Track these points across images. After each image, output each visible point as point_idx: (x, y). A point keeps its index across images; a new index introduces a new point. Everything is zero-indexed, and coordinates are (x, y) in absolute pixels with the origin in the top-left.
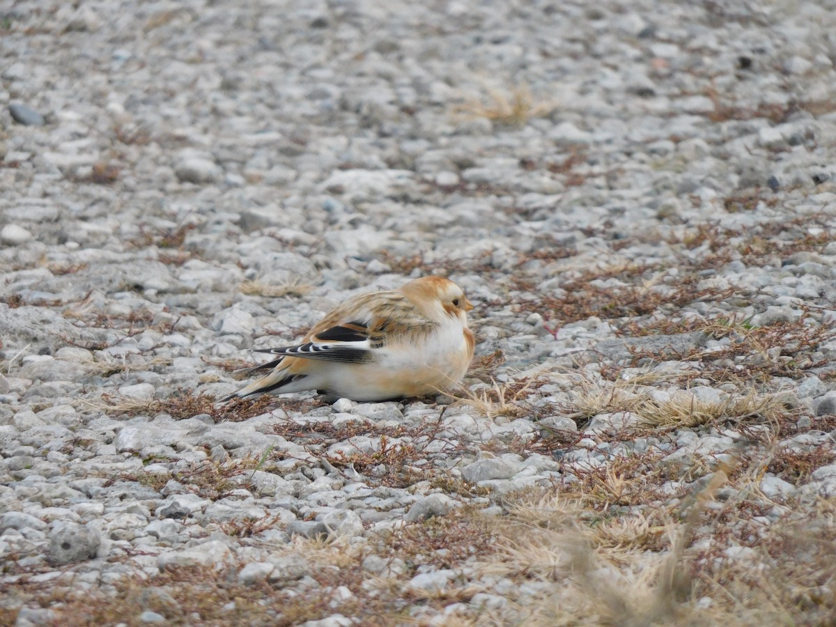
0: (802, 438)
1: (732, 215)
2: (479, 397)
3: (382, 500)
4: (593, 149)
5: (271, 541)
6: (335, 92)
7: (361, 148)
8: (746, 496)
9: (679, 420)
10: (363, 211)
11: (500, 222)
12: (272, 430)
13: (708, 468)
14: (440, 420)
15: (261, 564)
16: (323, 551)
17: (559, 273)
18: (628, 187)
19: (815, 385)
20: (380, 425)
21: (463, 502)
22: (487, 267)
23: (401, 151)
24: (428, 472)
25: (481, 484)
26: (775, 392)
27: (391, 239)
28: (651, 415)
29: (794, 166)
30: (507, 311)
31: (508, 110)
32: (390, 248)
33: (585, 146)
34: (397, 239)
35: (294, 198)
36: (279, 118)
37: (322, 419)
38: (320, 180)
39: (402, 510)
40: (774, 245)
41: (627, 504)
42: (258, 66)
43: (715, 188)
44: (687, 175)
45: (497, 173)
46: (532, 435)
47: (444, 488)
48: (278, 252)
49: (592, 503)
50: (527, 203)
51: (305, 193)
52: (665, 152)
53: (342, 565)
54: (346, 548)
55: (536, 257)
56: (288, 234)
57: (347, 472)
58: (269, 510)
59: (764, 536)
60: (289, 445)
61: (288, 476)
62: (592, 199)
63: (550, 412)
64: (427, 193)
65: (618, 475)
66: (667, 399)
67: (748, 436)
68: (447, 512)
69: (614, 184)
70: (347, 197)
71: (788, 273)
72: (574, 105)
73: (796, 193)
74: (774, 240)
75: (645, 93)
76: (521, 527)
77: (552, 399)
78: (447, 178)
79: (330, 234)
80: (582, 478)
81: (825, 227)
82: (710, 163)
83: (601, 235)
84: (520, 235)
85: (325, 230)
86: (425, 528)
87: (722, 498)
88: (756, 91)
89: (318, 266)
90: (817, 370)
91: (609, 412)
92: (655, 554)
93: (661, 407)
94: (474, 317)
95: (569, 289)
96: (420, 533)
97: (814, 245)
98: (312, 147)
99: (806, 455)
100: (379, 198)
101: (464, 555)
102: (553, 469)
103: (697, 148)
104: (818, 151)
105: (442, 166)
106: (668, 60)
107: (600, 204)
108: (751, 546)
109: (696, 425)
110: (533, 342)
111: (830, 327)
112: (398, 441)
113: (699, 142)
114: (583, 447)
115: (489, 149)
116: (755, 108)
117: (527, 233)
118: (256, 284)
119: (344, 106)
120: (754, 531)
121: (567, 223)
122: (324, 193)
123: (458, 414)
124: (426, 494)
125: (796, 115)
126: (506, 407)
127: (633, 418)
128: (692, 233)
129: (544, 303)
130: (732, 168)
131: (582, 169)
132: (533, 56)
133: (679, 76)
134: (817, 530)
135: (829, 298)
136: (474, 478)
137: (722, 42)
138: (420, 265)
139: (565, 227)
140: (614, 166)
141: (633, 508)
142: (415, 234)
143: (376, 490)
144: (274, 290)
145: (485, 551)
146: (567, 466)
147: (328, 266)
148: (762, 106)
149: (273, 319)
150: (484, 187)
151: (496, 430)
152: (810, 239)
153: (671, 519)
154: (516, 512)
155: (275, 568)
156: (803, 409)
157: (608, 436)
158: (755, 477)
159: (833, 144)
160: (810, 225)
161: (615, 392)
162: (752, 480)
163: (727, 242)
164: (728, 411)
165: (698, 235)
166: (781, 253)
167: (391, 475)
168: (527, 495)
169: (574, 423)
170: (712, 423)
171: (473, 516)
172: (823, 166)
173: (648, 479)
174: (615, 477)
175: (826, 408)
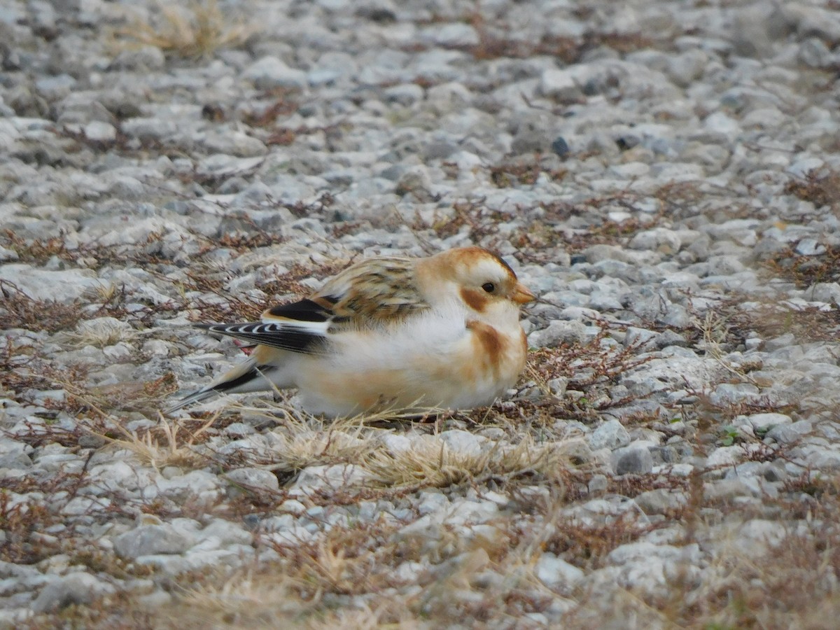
0: (596, 505)
1: (503, 191)
2: (140, 439)
4: (307, 93)
8: (514, 584)
9: (423, 477)
11: (175, 194)
13: (462, 544)
14: (85, 469)
17: (256, 267)
18: (357, 148)
19: (615, 432)
21: (115, 586)
22: (154, 257)
23: (35, 91)
24: (66, 542)
25: (141, 560)
26: (558, 440)
27: (18, 214)
28: (383, 469)
29: (590, 124)
30: (182, 319)
31: (188, 37)
32: (17, 227)
33: (296, 89)
34: (30, 215)
39: (28, 595)
40: (561, 233)
41: (347, 592)
43: (478, 152)
44: (440, 133)
45: (171, 125)
46: (215, 494)
47: (89, 564)
49: (298, 590)
50: (211, 168)
52: (409, 101)
55: (224, 245)
62: (305, 164)
63: (241, 462)
64: (70, 150)
65: (335, 552)
66: (406, 446)
67: (520, 502)
68: (92, 599)
69: (335, 143)
71: (580, 274)
72: (282, 31)
73: (592, 162)
74: (561, 227)
75: (381, 17)
77: (243, 444)
78: (99, 130)
80: (284, 555)
81: (633, 211)
82: (472, 117)
83: (317, 215)
84: (202, 212)
86: (61, 621)
87: (481, 586)
88: (538, 18)
90: (618, 412)
91: (324, 463)
93: (398, 459)
94: (135, 327)
95: (270, 290)
97: (616, 235)
99: (600, 528)
102: (243, 542)
103: (454, 94)
104: (625, 104)
105: (93, 115)
107: (315, 172)
109: (446, 485)
110: (218, 363)
111: (637, 351)
112: (25, 498)
113: (456, 87)
114: (286, 512)
115: (159, 91)
116: (537, 41)
117: (211, 209)
121: (269, 196)
123: (109, 462)
124: (63, 574)
125: (594, 52)
126: (178, 453)
127: (358, 473)
128: (446, 215)
129: (233, 309)
130: (503, 125)
131: (292, 122)
135: (637, 310)
136: (131, 552)
138: (60, 251)
139: (265, 203)
140: (336, 119)
141: (356, 597)
142: (52, 209)
146: (264, 538)
148: (547, 38)
150: (152, 144)
151: (164, 485)
152: (611, 226)
153: (410, 614)
154: (191, 600)
156: (598, 466)
157: (322, 498)
158: (527, 556)
159: (645, 95)
160: (612, 207)
161: (333, 436)
162: (524, 562)
163: (495, 229)
164: (491, 465)
165: (454, 218)
166: (571, 246)
167: (14, 546)
168: (206, 578)
169: (274, 477)
170: (469, 482)
171: (128, 604)
172: (632, 125)
173: (377, 558)
174: (331, 553)
175: (629, 464)
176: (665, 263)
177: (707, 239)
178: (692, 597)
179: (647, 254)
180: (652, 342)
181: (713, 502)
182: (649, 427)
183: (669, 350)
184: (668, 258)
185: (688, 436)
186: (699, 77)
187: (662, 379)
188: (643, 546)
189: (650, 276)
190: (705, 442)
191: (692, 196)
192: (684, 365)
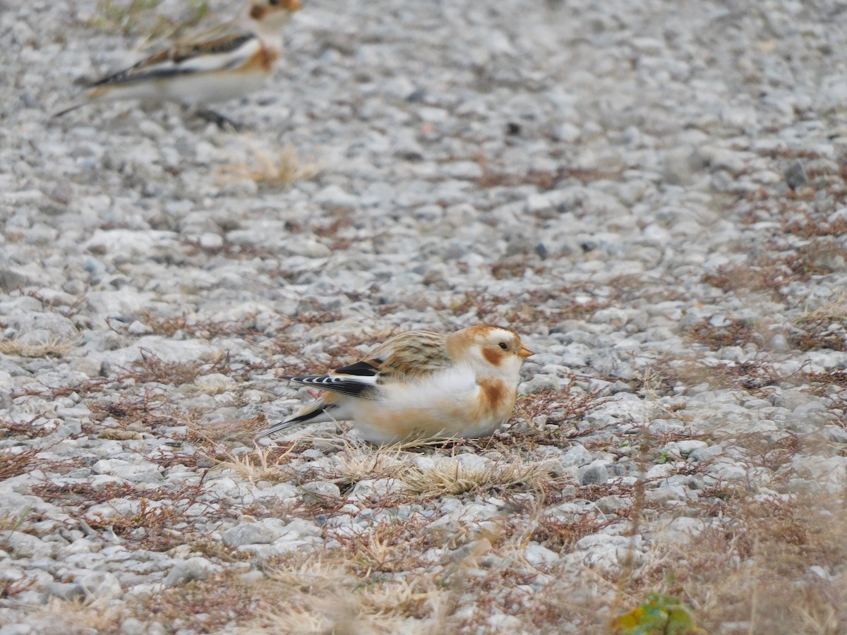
0: (567, 506)
1: (500, 282)
2: (241, 461)
3: (141, 564)
4: (359, 212)
5: (28, 603)
6: (99, 151)
7: (124, 208)
8: (509, 564)
9: (444, 487)
10: (125, 272)
11: (265, 285)
12: (30, 491)
13: (472, 535)
14: (201, 483)
15: (18, 625)
16: (81, 613)
17: (323, 337)
18: (395, 251)
19: (581, 454)
20: (139, 487)
21: (223, 567)
22: (250, 330)
23: (165, 212)
24: (188, 536)
25: (242, 548)
26: (540, 460)
27: (153, 300)
28: (415, 482)
29: (562, 234)
30: (270, 375)
31: (274, 172)
32: (152, 309)
33: (351, 209)
34: (161, 301)
35: (56, 257)
36: (41, 176)
37: (81, 481)
38: (83, 239)
39: (161, 573)
40: (542, 312)
41: (389, 571)
42: (20, 123)
43: (482, 254)
44: (455, 241)
45: (262, 236)
46: (295, 500)
47: (204, 552)
48: (38, 311)
49: (354, 569)
50: (291, 266)
51: (66, 253)
52: (432, 218)
53: (101, 627)
54: (104, 611)
55: (300, 321)
56: (49, 294)
57: (105, 535)
58: (26, 572)
59: (527, 604)
60: (47, 506)
61: (46, 538)
62: (358, 263)
63: (313, 477)
64: (191, 254)
65: (381, 541)
66: (432, 465)
67: (513, 505)
68: (207, 576)
69: (380, 248)
70: (109, 258)
71: (555, 341)
72: (341, 168)
73: (564, 261)
74: (542, 307)
75: (412, 157)
76: (282, 593)
77: (314, 464)
78: (211, 240)
79: (92, 295)
80: (344, 544)
81: (593, 295)
82: (478, 229)
83: (366, 300)
84: (285, 298)
85: (86, 290)
86: (184, 592)
87: (486, 565)
88: (525, 157)
89: (78, 326)
90: (583, 439)
91: (372, 478)
92: (418, 621)
93: (426, 474)
94: (237, 381)
95: (333, 354)
96: (180, 598)
97: (581, 313)
98: (74, 205)
99: (571, 523)
100: (142, 259)
101: (223, 620)
102: (315, 534)
103: (465, 214)
104: (587, 219)
105: (206, 228)
106: (436, 124)
107: (366, 268)
108: (514, 614)
109: (460, 493)
110: (296, 407)
111: (596, 396)
112: (158, 504)
113: (466, 207)
114: (346, 513)
115: (254, 211)
116: (524, 174)
117: (291, 296)
118: (15, 344)
119: (107, 165)
120: (518, 600)
121: (332, 287)
122: (85, 253)
123: (219, 478)
124: (186, 558)
125: (563, 182)
126: (268, 471)
127: (397, 485)
128: (459, 299)
129: (307, 368)
130: (500, 235)
131: (348, 233)
132: (300, 118)
133: (447, 141)
134: (580, 600)
135: (596, 366)
136: (235, 542)
137: (491, 107)
138: (183, 326)
139: (330, 291)
140: (380, 230)
141: (396, 574)
142: (177, 296)
143: (134, 553)
144: (33, 350)
145: (246, 616)
146: (330, 531)
147: (89, 326)
148: (531, 172)
149: (32, 379)
150: (249, 249)
151: (258, 494)
152: (577, 307)
153: (435, 586)
154: (277, 577)
155: (32, 629)
156: (568, 478)
157: (371, 503)
158: (519, 545)
159: (601, 213)
160: (578, 293)
161: (379, 458)
162: (516, 548)
163: (494, 309)
164: (492, 478)
165: (465, 301)
166: (548, 321)
167: (151, 539)
168: (289, 561)
169: (337, 488)
170: (476, 491)
171: (233, 580)
172: (592, 234)
173: (411, 545)
174: (378, 543)
175: (591, 477)
176: (616, 333)
177: (646, 316)
178: (637, 573)
179: (603, 327)
180: (607, 389)
181: (651, 504)
182: (606, 451)
183: (619, 395)
184: (618, 329)
185: (633, 457)
186: (639, 199)
187: (614, 416)
188: (602, 536)
189: (606, 342)
190: (646, 461)
191: (635, 285)
192: (630, 406)
